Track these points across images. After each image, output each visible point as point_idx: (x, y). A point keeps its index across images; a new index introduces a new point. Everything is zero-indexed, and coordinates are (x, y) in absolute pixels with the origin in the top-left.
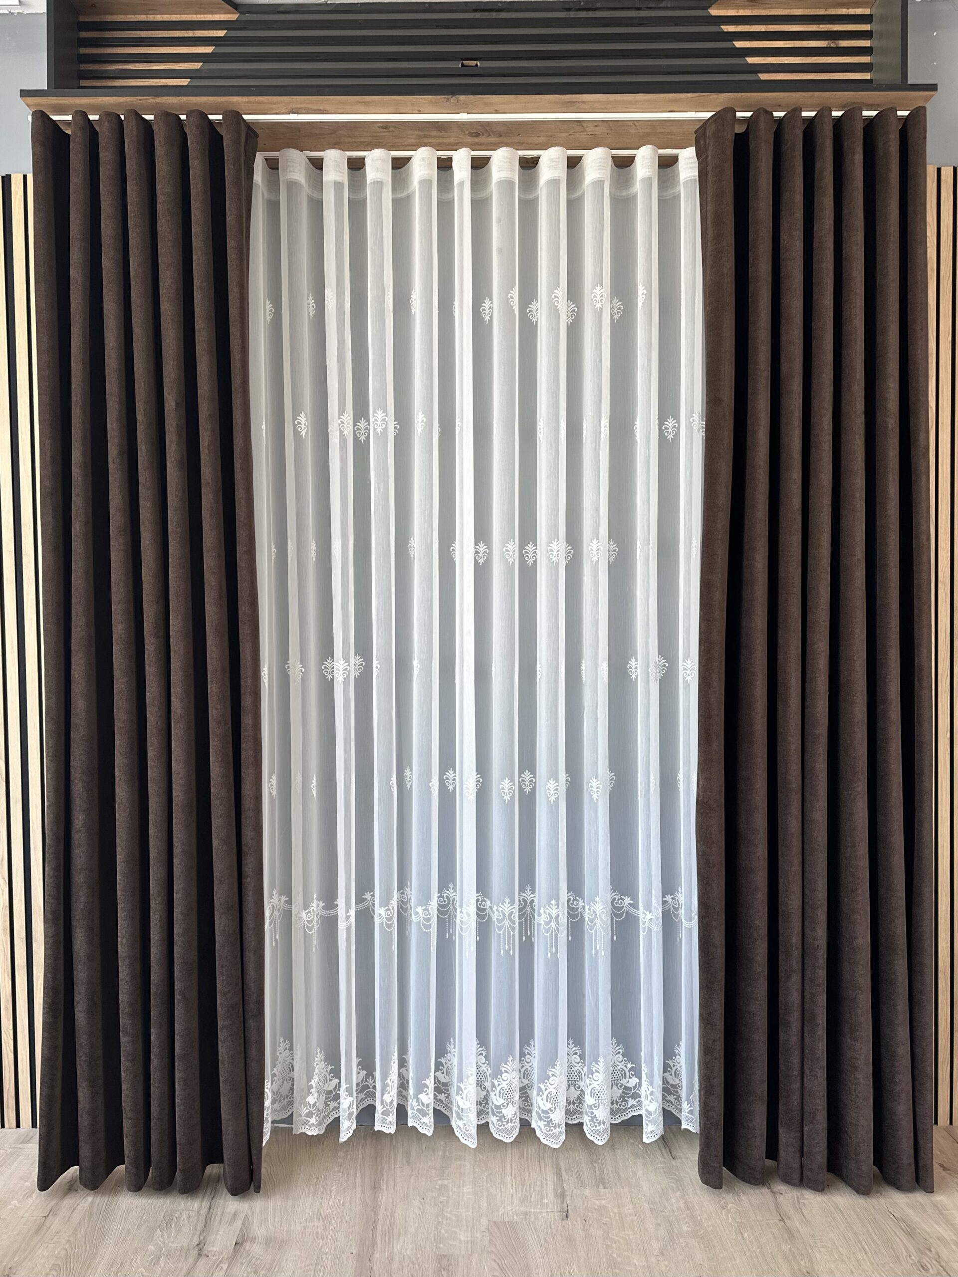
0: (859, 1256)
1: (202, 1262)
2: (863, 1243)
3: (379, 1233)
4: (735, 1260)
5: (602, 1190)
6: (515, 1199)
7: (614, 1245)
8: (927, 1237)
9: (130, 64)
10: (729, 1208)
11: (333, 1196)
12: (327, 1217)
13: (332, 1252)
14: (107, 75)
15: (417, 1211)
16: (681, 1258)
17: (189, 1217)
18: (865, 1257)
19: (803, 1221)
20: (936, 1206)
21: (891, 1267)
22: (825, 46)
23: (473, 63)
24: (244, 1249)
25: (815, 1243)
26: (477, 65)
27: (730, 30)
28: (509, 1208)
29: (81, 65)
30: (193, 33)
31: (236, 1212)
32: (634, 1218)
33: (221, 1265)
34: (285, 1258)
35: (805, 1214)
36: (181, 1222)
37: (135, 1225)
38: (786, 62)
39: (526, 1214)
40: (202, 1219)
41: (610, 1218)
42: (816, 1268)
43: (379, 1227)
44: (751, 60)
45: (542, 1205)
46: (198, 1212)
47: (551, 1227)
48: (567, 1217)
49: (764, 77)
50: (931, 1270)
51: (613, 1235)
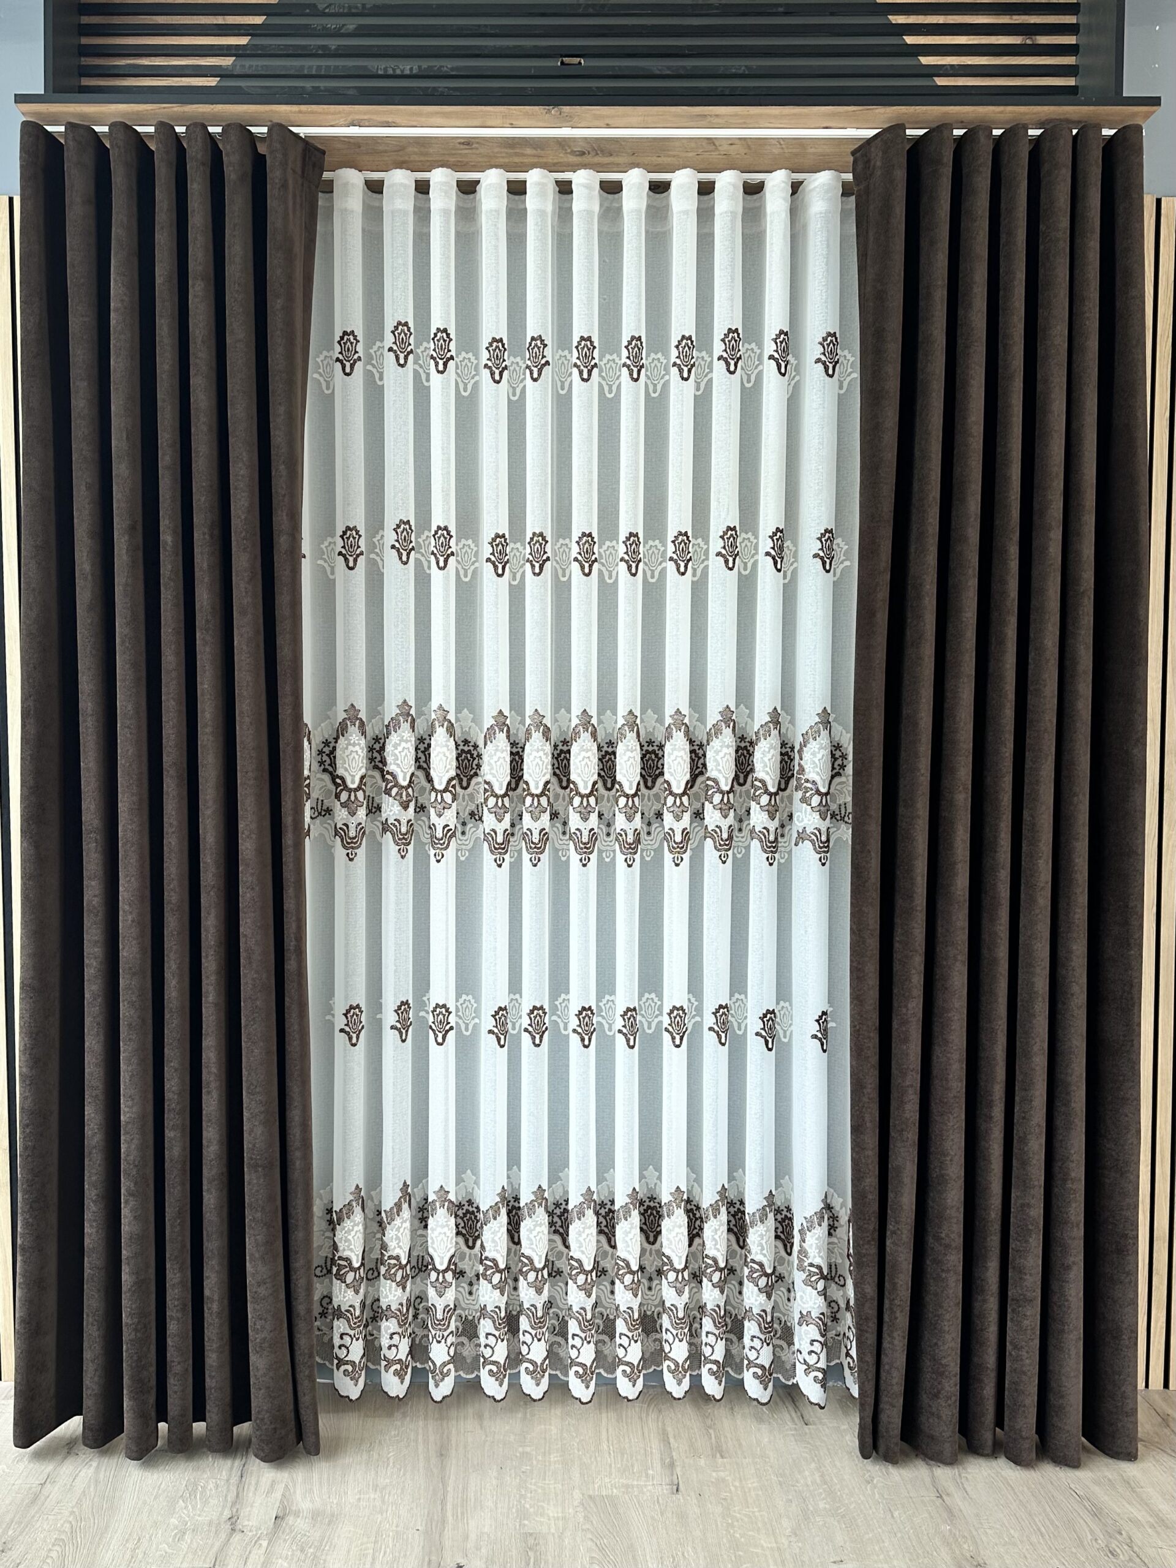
0: (1034, 1539)
1: (237, 1537)
2: (1039, 1524)
3: (449, 1507)
4: (883, 1542)
5: (721, 1460)
6: (613, 1470)
7: (736, 1523)
8: (1117, 1518)
9: (144, 58)
10: (875, 1482)
11: (391, 1464)
12: (384, 1488)
13: (394, 1528)
14: (116, 72)
15: (494, 1482)
16: (817, 1539)
17: (217, 1486)
18: (1041, 1541)
19: (964, 1498)
20: (1128, 1483)
21: (1072, 1552)
22: (1019, 42)
23: (576, 60)
24: (287, 1524)
25: (981, 1524)
26: (580, 63)
27: (900, 22)
28: (607, 1480)
29: (82, 59)
30: (224, 20)
31: (274, 1481)
32: (760, 1493)
33: (260, 1542)
34: (336, 1535)
35: (969, 1489)
36: (208, 1493)
37: (152, 1495)
38: (969, 63)
39: (627, 1486)
40: (233, 1489)
41: (730, 1492)
42: (982, 1552)
43: (450, 1499)
44: (925, 60)
45: (647, 1475)
46: (228, 1481)
47: (658, 1502)
48: (677, 1490)
49: (941, 81)
50: (1121, 1557)
51: (735, 1511)
